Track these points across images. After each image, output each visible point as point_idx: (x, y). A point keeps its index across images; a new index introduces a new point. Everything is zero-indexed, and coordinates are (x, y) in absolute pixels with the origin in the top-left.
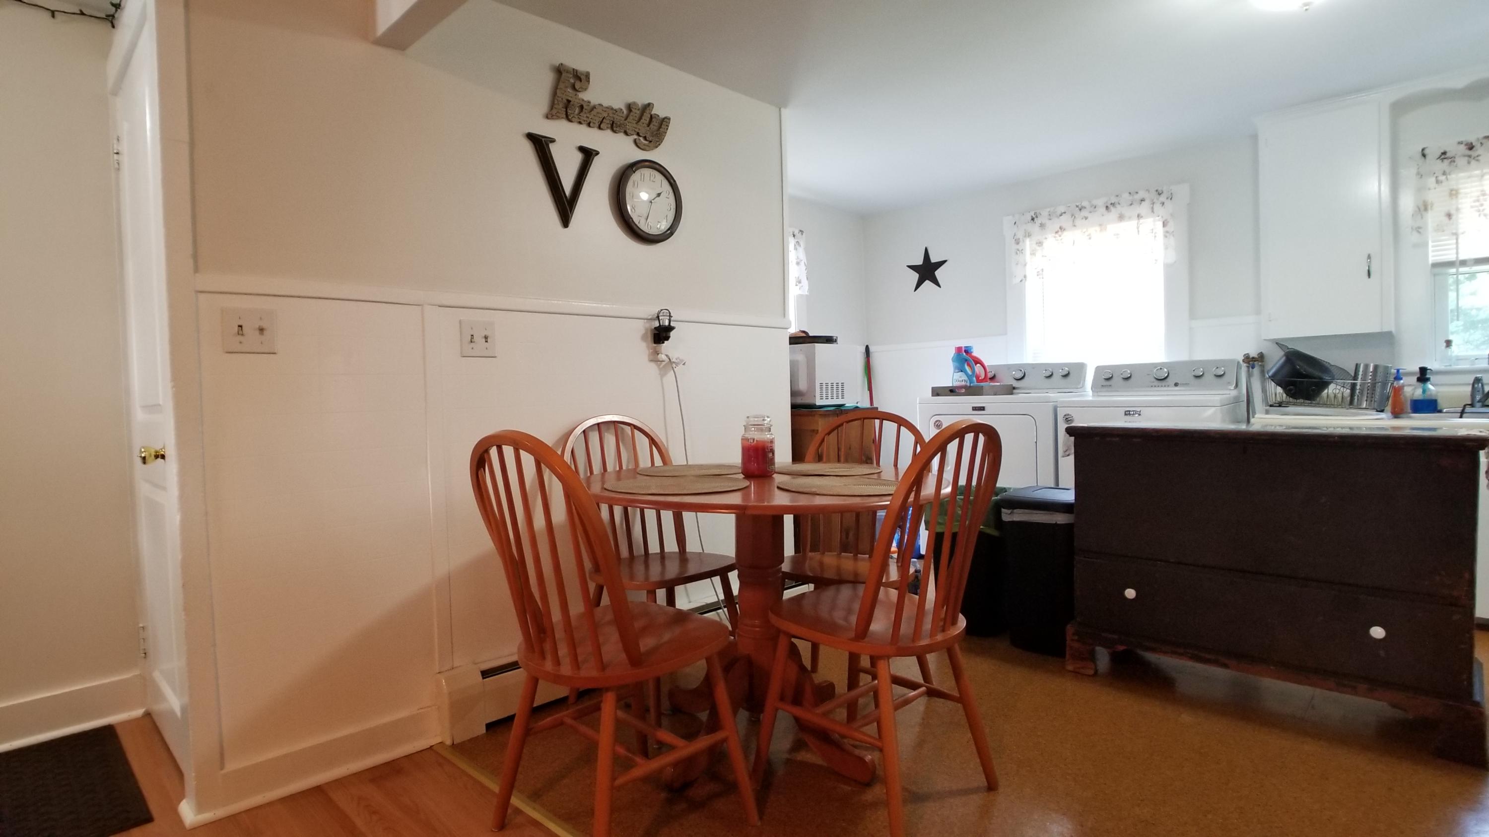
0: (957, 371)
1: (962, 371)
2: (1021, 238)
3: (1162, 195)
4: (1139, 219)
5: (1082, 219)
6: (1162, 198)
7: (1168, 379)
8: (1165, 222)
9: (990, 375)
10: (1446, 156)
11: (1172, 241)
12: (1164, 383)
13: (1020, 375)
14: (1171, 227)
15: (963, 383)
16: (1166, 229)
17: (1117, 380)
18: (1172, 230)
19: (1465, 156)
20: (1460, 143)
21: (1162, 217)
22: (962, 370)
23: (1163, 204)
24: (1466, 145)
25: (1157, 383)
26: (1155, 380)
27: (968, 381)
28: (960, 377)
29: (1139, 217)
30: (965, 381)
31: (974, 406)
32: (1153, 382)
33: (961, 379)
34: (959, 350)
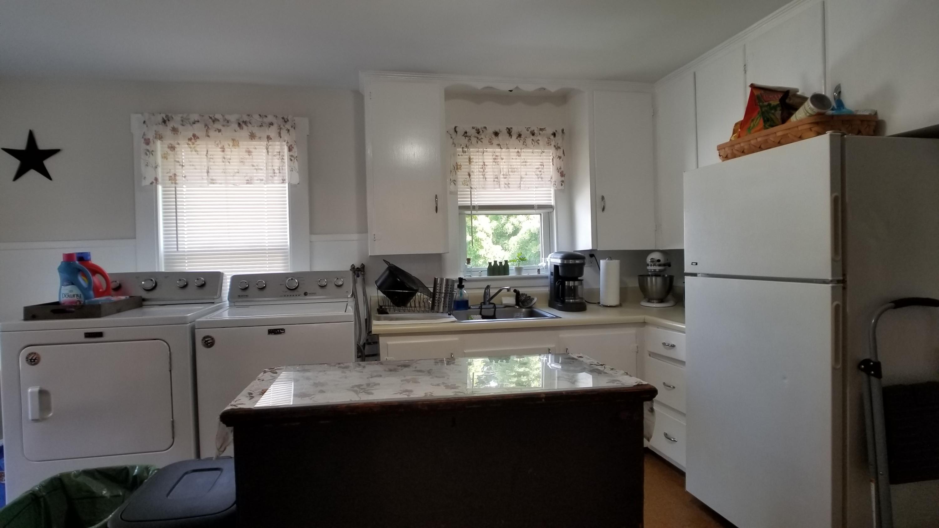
0: (65, 283)
1: (73, 284)
2: (151, 138)
3: (288, 123)
4: (268, 141)
5: (215, 131)
6: (288, 126)
7: (298, 289)
8: (290, 147)
9: (113, 285)
10: (467, 135)
11: (296, 164)
12: (295, 293)
13: (150, 285)
14: (295, 153)
15: (75, 299)
16: (291, 153)
17: (253, 290)
18: (296, 155)
19: (475, 137)
20: (473, 128)
21: (288, 143)
22: (72, 282)
23: (288, 130)
24: (476, 130)
25: (289, 293)
26: (287, 290)
27: (82, 296)
28: (71, 291)
29: (269, 138)
30: (77, 295)
31: (86, 332)
32: (286, 292)
33: (72, 294)
34: (69, 258)
